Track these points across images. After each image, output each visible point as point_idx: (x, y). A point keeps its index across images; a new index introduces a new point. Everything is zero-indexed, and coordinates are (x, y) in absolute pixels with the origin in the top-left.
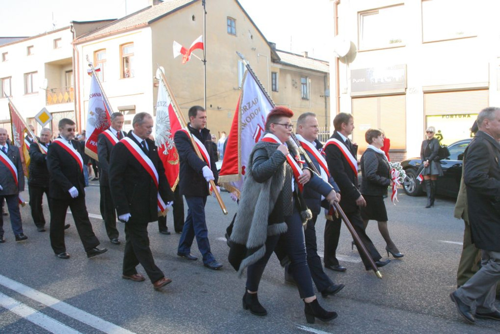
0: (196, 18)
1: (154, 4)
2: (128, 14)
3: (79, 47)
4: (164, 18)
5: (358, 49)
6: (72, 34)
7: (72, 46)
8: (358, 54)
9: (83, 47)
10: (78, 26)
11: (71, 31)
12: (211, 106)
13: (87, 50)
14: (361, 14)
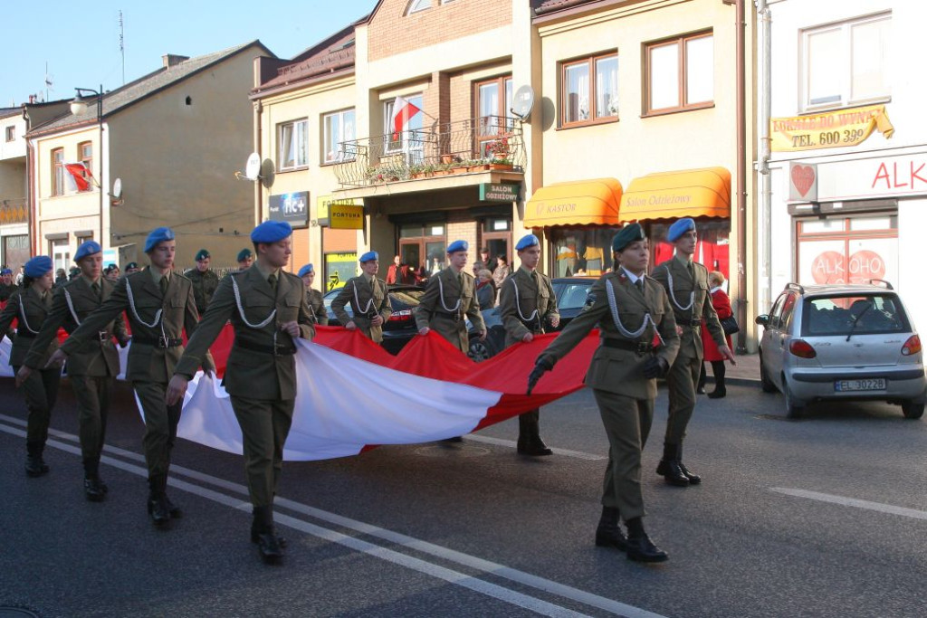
0: (193, 102)
1: (170, 65)
2: (127, 82)
3: (34, 142)
4: (131, 108)
5: (278, 169)
6: (25, 122)
7: (24, 140)
8: (277, 177)
9: (39, 142)
10: (36, 110)
11: (24, 118)
12: (221, 230)
13: (44, 147)
14: (283, 127)
